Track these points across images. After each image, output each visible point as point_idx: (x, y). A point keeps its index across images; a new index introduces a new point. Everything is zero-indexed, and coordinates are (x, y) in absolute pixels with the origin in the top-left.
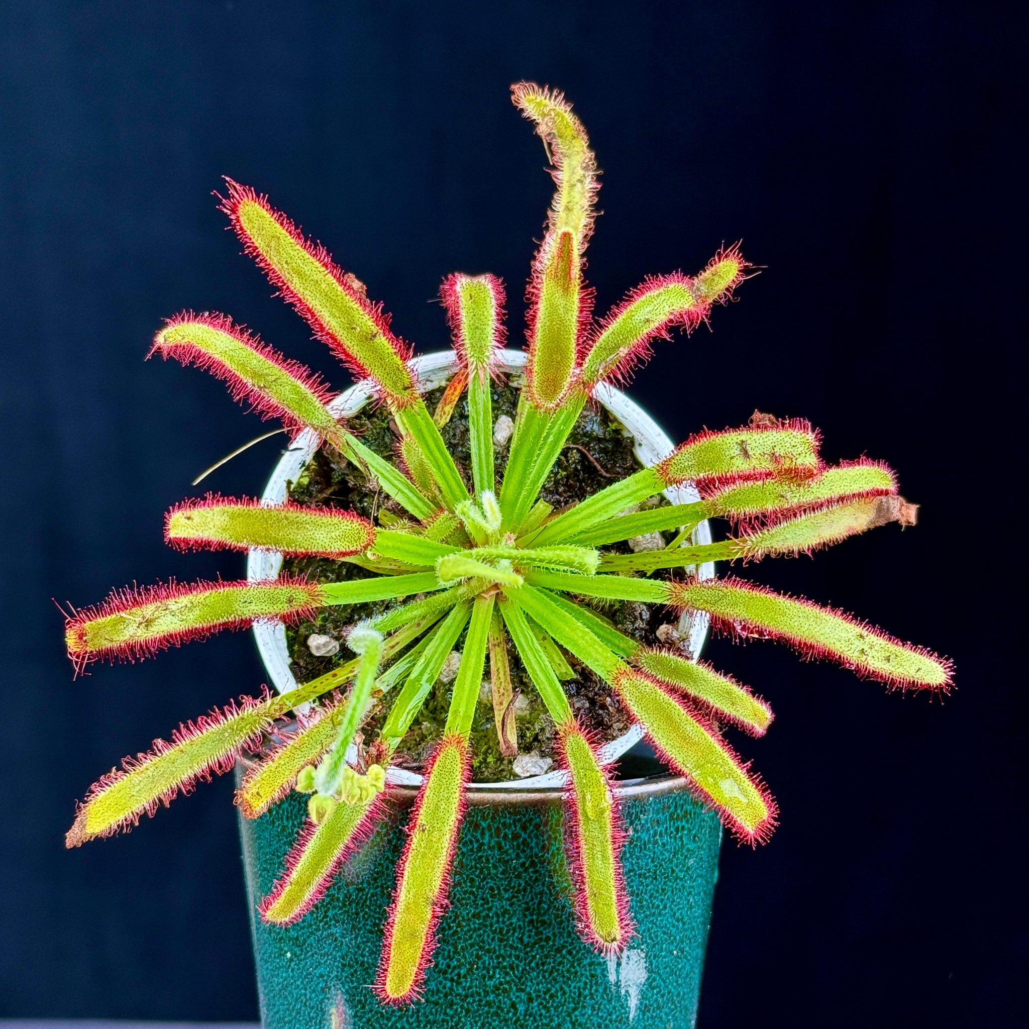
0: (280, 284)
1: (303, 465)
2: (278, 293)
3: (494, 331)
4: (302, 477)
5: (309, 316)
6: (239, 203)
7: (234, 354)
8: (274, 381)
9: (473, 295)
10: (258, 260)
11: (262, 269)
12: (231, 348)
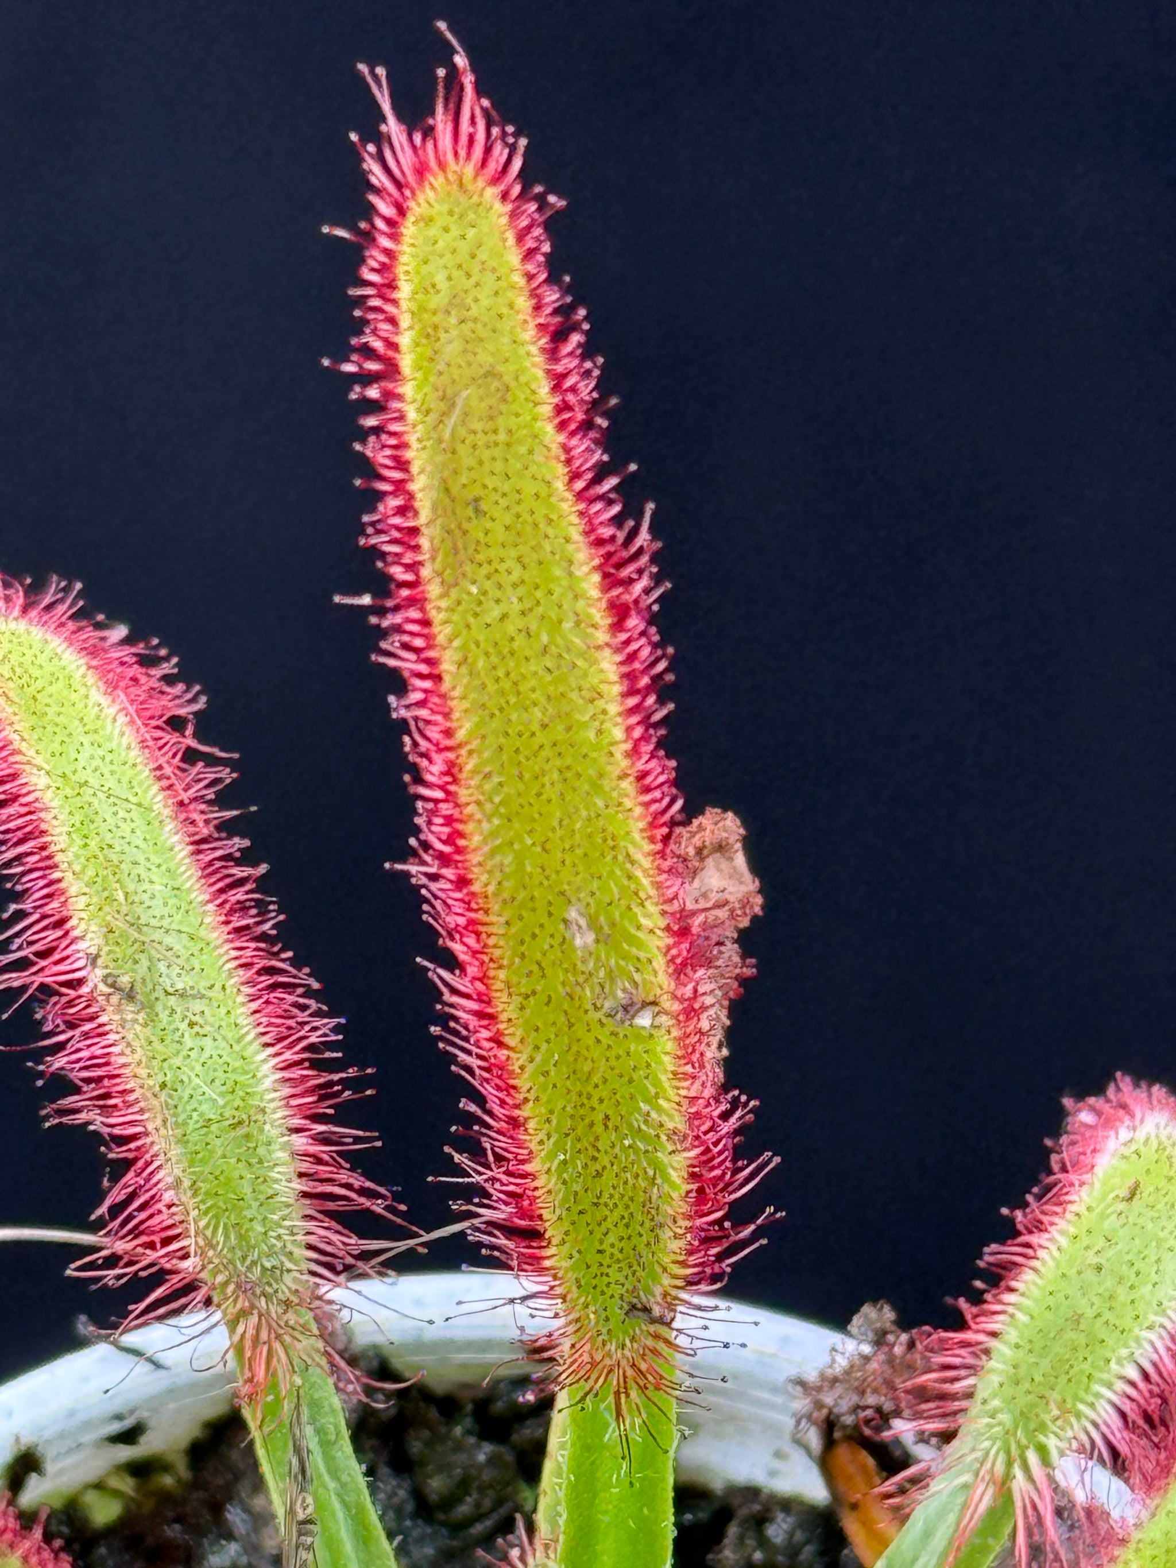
0: (398, 572)
1: (129, 1436)
2: (366, 600)
3: (1134, 1374)
4: (99, 1486)
5: (434, 770)
6: (442, 165)
7: (106, 812)
8: (182, 995)
9: (1147, 1189)
10: (371, 422)
11: (369, 469)
12: (111, 783)
